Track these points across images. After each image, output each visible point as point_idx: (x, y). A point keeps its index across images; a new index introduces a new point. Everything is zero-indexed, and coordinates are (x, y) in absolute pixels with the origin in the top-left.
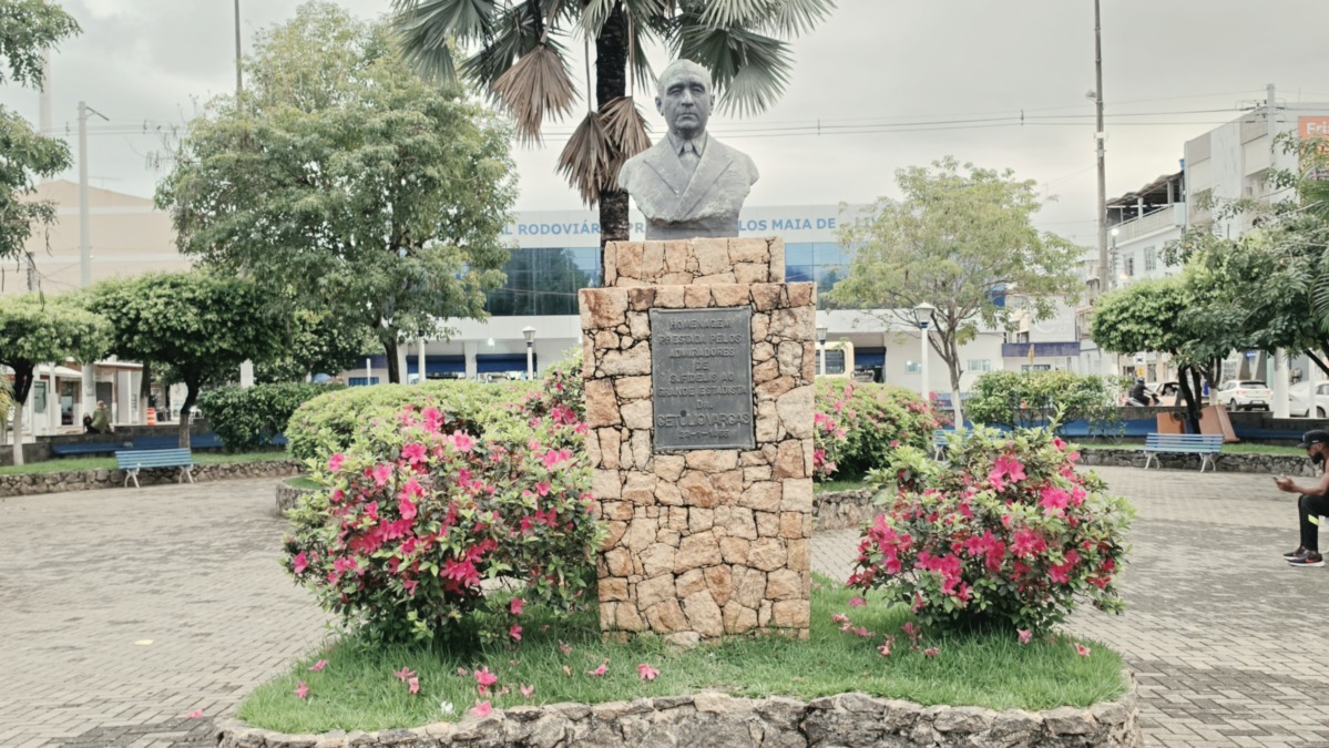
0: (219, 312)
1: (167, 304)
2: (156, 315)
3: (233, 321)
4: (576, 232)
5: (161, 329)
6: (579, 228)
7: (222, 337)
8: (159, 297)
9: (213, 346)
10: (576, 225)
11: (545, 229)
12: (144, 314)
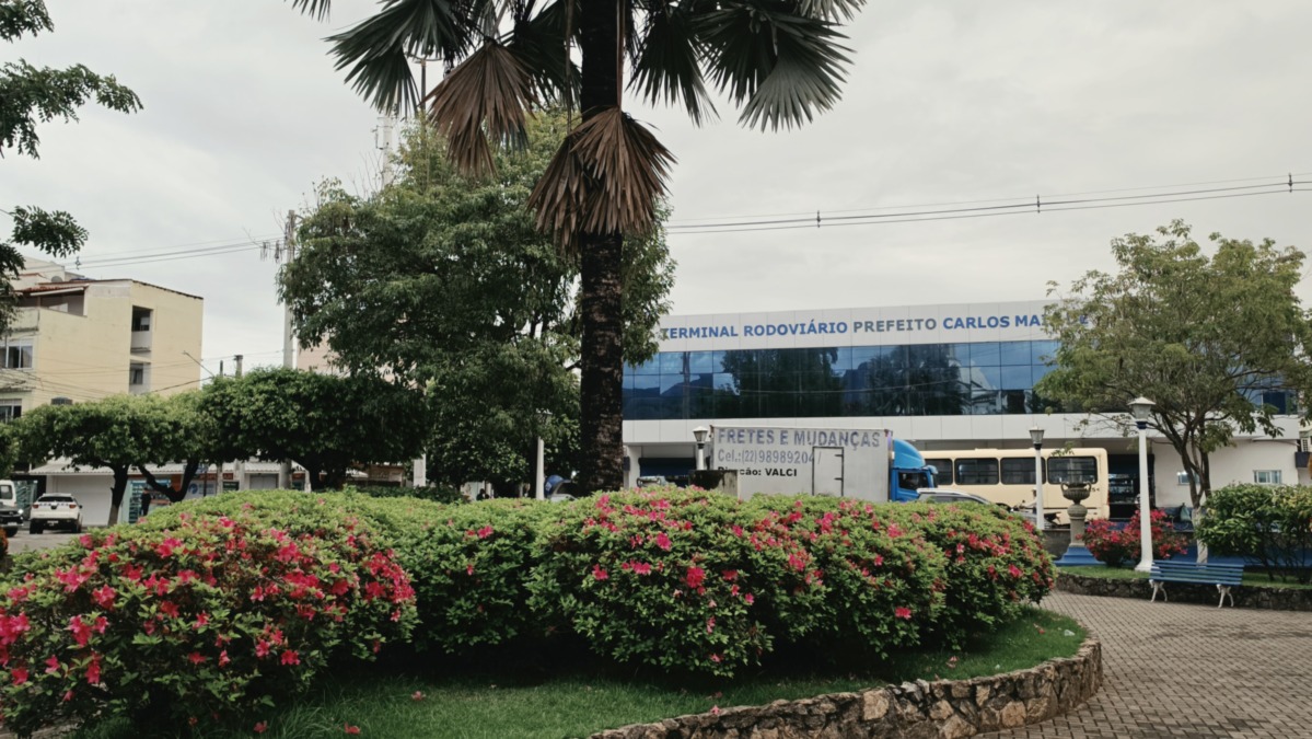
0: (326, 410)
1: (267, 401)
2: (255, 412)
3: (341, 418)
4: (803, 332)
5: (261, 427)
6: (806, 329)
7: (329, 437)
8: (261, 393)
9: (319, 445)
10: (803, 325)
11: (771, 330)
12: (244, 411)
